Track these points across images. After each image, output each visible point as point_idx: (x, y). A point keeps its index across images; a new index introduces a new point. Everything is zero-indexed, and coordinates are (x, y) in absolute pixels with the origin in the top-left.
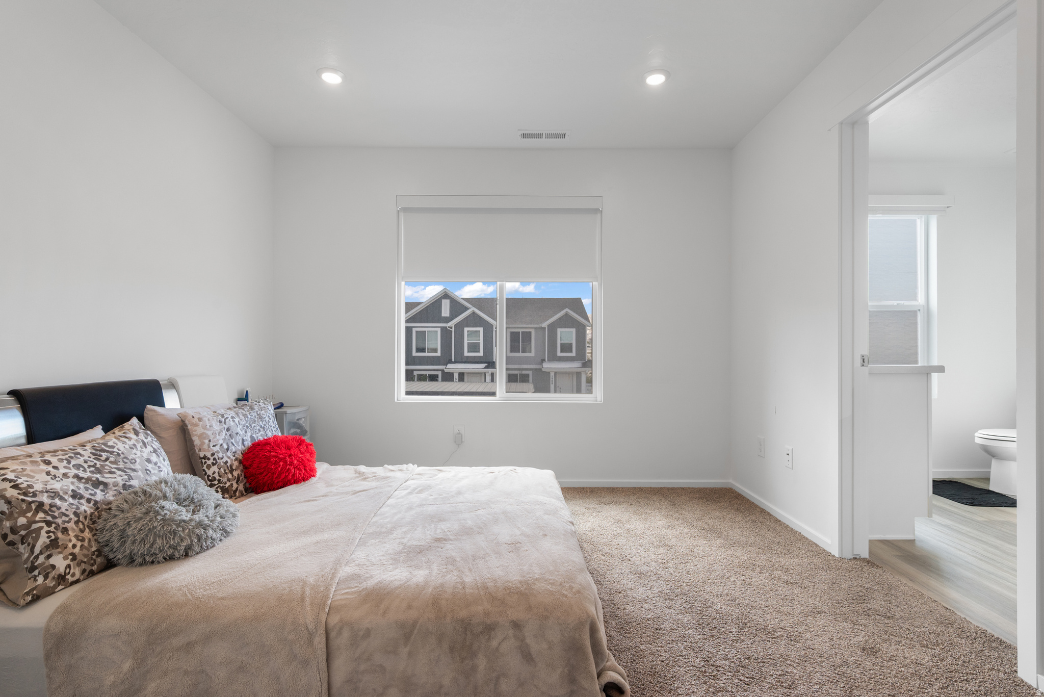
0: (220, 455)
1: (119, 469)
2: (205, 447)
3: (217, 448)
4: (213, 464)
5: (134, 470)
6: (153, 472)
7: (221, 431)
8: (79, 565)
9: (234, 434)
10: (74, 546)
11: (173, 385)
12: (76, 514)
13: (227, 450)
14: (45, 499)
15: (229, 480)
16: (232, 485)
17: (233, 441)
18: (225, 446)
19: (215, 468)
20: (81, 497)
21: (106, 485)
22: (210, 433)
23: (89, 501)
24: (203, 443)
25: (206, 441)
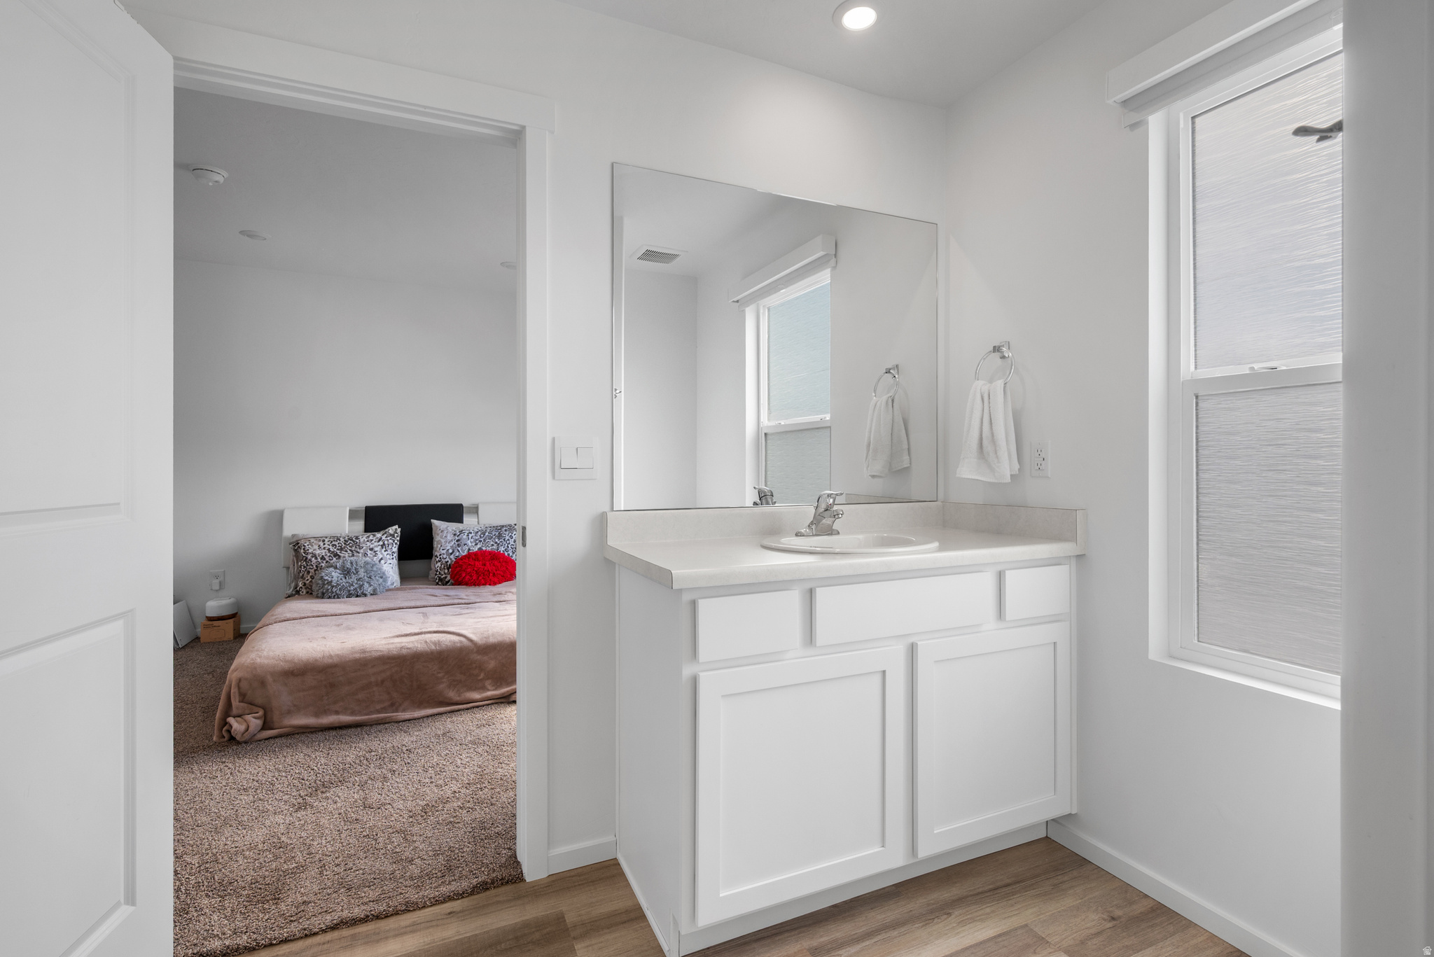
0: (445, 556)
1: (350, 550)
2: (438, 549)
3: (444, 551)
4: (439, 561)
5: (358, 553)
6: (369, 555)
7: (452, 541)
8: (306, 589)
9: (462, 544)
10: (308, 580)
11: (475, 510)
12: (317, 566)
13: (451, 554)
14: (309, 557)
15: (445, 574)
16: (446, 577)
17: (459, 549)
18: (451, 551)
19: (439, 564)
20: (325, 559)
21: (340, 556)
22: (443, 541)
23: (327, 562)
24: (437, 547)
25: (439, 546)
